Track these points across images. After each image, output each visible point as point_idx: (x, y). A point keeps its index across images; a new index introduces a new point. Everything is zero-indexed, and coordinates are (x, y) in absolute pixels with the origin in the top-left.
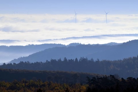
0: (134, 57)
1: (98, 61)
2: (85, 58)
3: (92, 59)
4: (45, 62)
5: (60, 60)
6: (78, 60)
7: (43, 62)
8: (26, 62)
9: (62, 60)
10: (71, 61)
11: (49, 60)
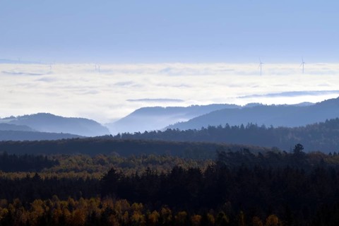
0: (320, 123)
1: (272, 128)
2: (254, 123)
3: (263, 126)
4: (200, 129)
5: (220, 127)
6: (245, 127)
7: (197, 129)
8: (174, 130)
9: (224, 127)
10: (235, 128)
11: (206, 127)
